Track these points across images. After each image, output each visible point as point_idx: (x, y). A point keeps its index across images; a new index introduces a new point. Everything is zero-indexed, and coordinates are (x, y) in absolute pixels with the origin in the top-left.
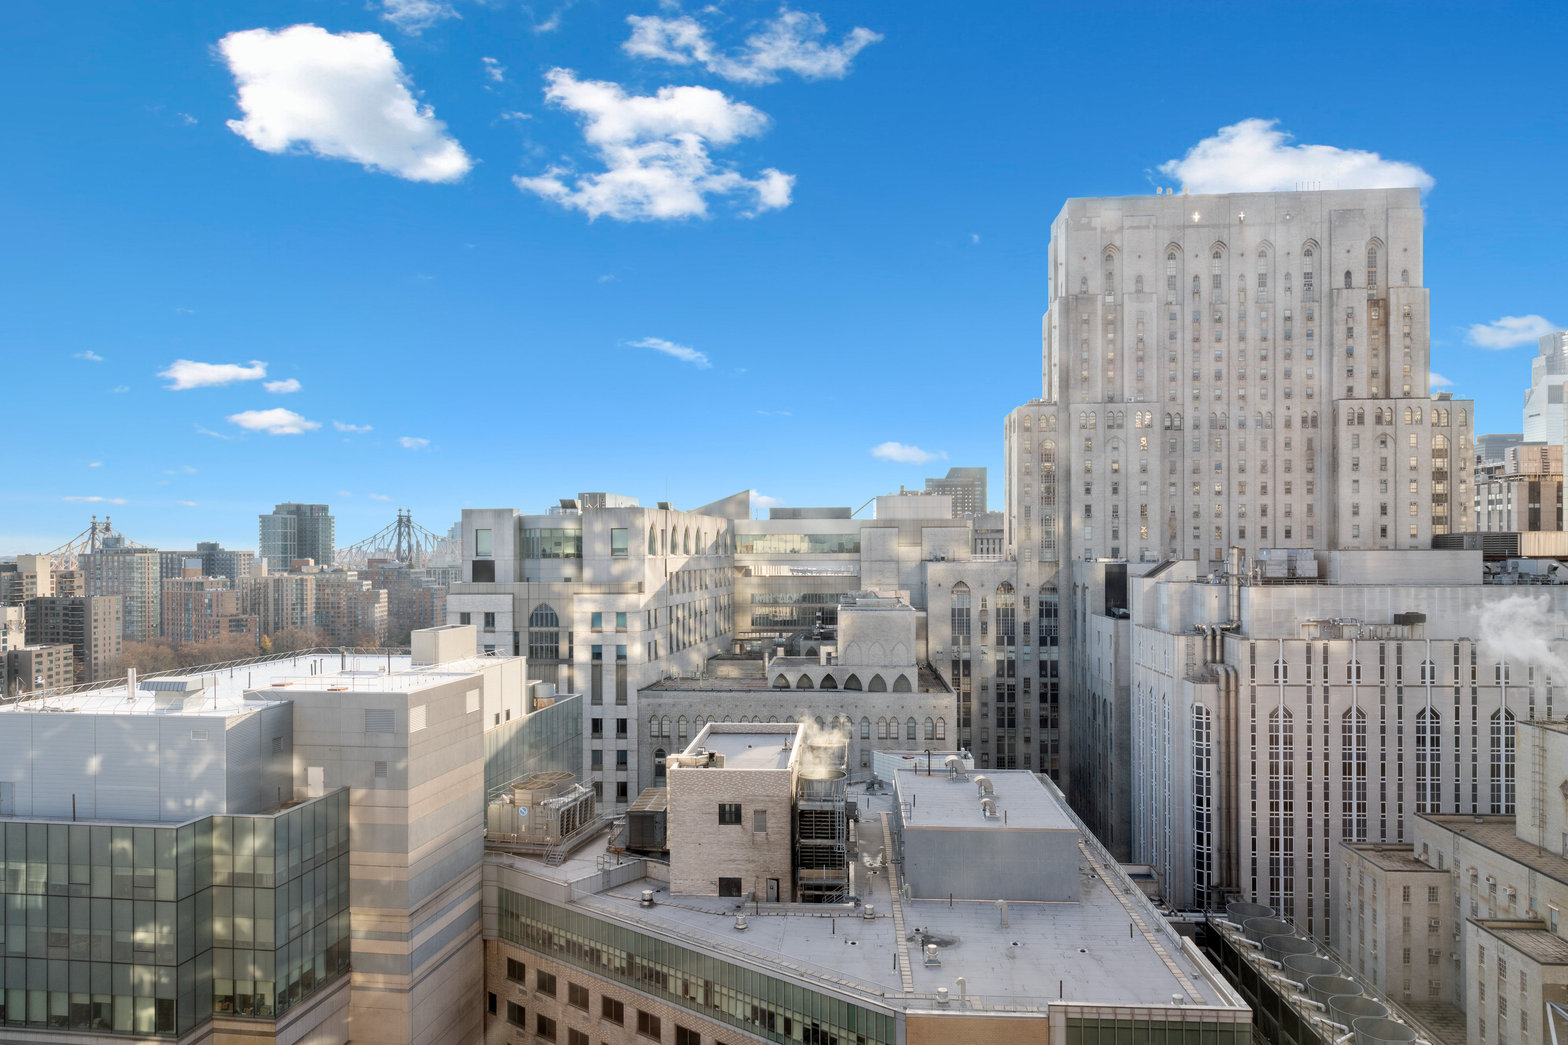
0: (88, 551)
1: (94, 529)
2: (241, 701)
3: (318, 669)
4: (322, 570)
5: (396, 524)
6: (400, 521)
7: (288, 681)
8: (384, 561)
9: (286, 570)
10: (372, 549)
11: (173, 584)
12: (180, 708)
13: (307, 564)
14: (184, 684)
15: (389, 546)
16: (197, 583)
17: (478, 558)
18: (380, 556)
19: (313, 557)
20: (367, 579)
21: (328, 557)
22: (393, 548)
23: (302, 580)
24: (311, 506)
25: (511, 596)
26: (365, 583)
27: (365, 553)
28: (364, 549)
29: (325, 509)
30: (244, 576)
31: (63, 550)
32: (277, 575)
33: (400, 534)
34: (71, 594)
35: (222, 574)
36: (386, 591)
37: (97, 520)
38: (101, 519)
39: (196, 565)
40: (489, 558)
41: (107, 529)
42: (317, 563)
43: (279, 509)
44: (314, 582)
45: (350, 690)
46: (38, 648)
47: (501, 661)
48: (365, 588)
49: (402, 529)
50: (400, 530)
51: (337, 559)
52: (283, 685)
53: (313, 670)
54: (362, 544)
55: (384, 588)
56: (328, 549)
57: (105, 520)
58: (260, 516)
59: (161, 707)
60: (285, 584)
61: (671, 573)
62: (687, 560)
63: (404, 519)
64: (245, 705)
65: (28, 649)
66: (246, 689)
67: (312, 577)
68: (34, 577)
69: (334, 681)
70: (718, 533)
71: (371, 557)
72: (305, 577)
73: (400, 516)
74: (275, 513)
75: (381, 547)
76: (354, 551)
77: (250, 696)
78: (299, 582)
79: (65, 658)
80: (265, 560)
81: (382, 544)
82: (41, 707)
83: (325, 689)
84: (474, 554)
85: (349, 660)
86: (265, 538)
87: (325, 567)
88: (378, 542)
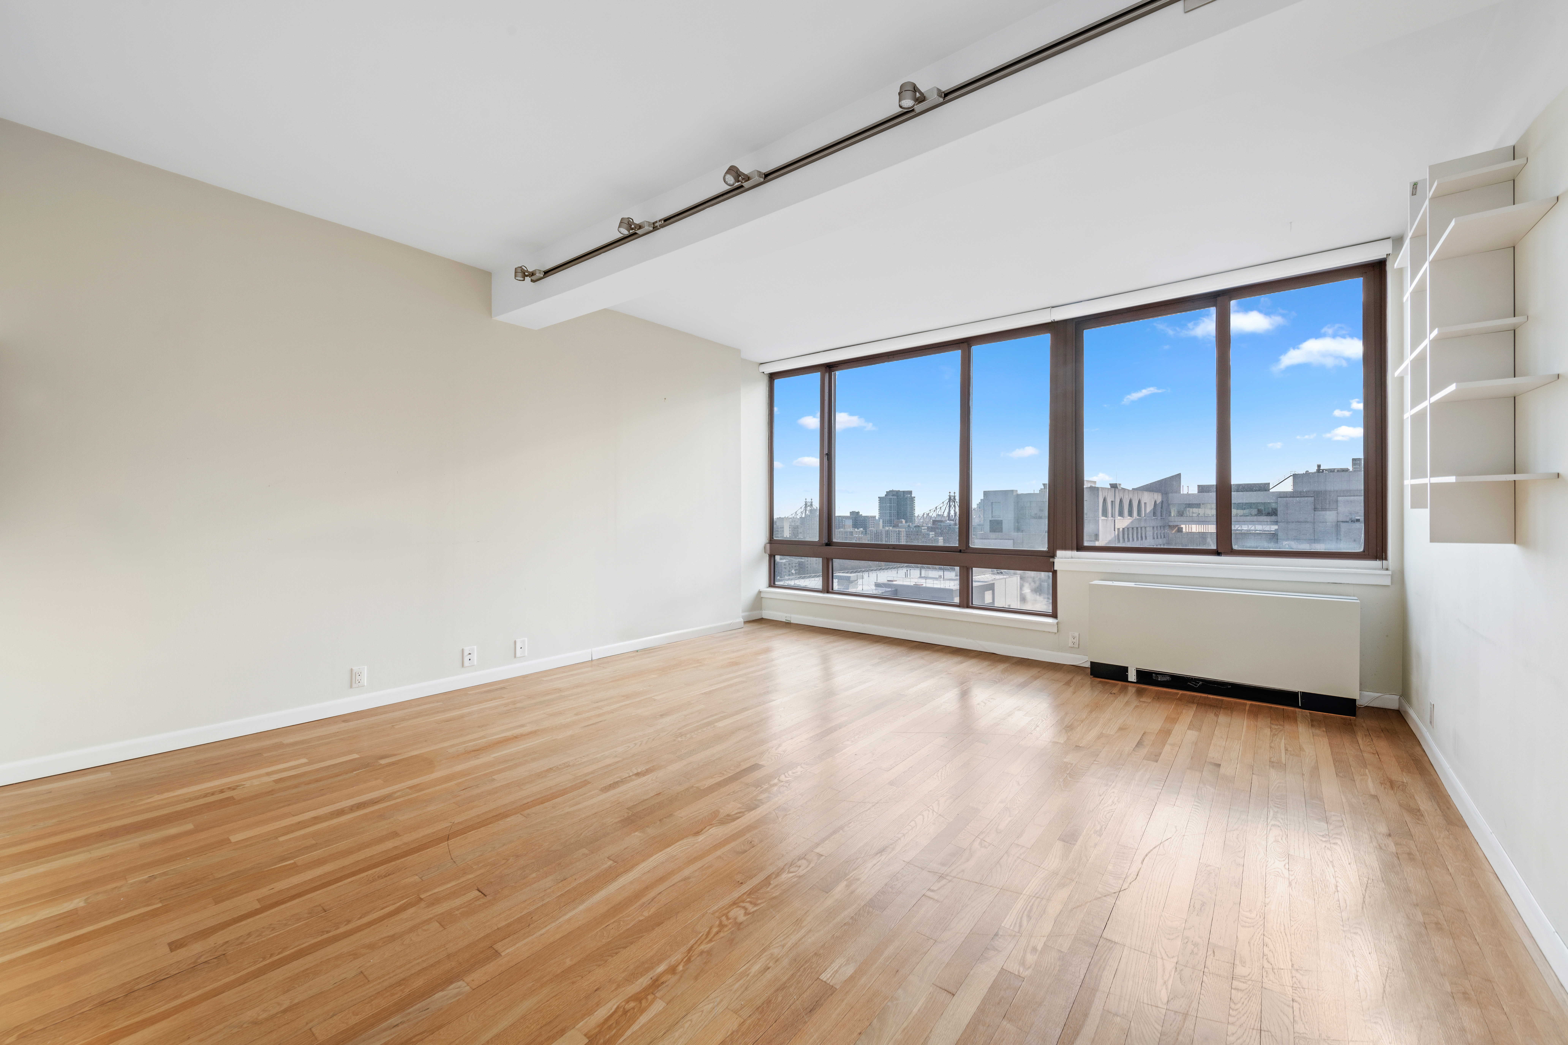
0: (803, 516)
1: (806, 504)
2: (874, 587)
3: (909, 575)
4: (909, 526)
5: (948, 500)
6: (950, 499)
7: (895, 579)
8: (941, 521)
9: (891, 526)
10: (934, 515)
11: (839, 532)
12: (848, 589)
13: (902, 522)
14: (850, 577)
15: (943, 513)
16: (850, 532)
17: (993, 519)
18: (939, 519)
19: (904, 519)
20: (932, 531)
21: (912, 519)
22: (946, 514)
23: (899, 531)
24: (904, 491)
25: (1012, 541)
26: (931, 533)
27: (931, 517)
28: (930, 515)
29: (910, 492)
30: (872, 529)
31: (793, 516)
32: (887, 528)
33: (950, 506)
34: (798, 536)
35: (861, 527)
36: (942, 538)
37: (807, 501)
38: (809, 500)
39: (849, 523)
40: (999, 519)
41: (811, 505)
42: (906, 522)
43: (888, 493)
44: (905, 533)
45: (924, 585)
46: (785, 561)
47: (1005, 577)
48: (931, 536)
49: (951, 503)
50: (950, 504)
51: (916, 520)
52: (892, 581)
53: (906, 575)
54: (929, 512)
55: (941, 536)
56: (912, 514)
57: (810, 501)
58: (879, 497)
59: (839, 587)
60: (891, 533)
61: (1119, 529)
62: (1131, 521)
63: (952, 498)
64: (875, 589)
65: (781, 561)
66: (876, 581)
67: (904, 530)
68: (783, 528)
69: (916, 580)
70: (1155, 502)
71: (934, 519)
72: (900, 529)
73: (950, 496)
74: (886, 495)
75: (940, 513)
76: (925, 516)
77: (878, 585)
78: (898, 532)
79: (795, 567)
80: (881, 520)
81: (940, 512)
82: (793, 584)
83: (912, 584)
84: (991, 517)
85: (923, 572)
86: (881, 508)
87: (910, 524)
88: (938, 510)
